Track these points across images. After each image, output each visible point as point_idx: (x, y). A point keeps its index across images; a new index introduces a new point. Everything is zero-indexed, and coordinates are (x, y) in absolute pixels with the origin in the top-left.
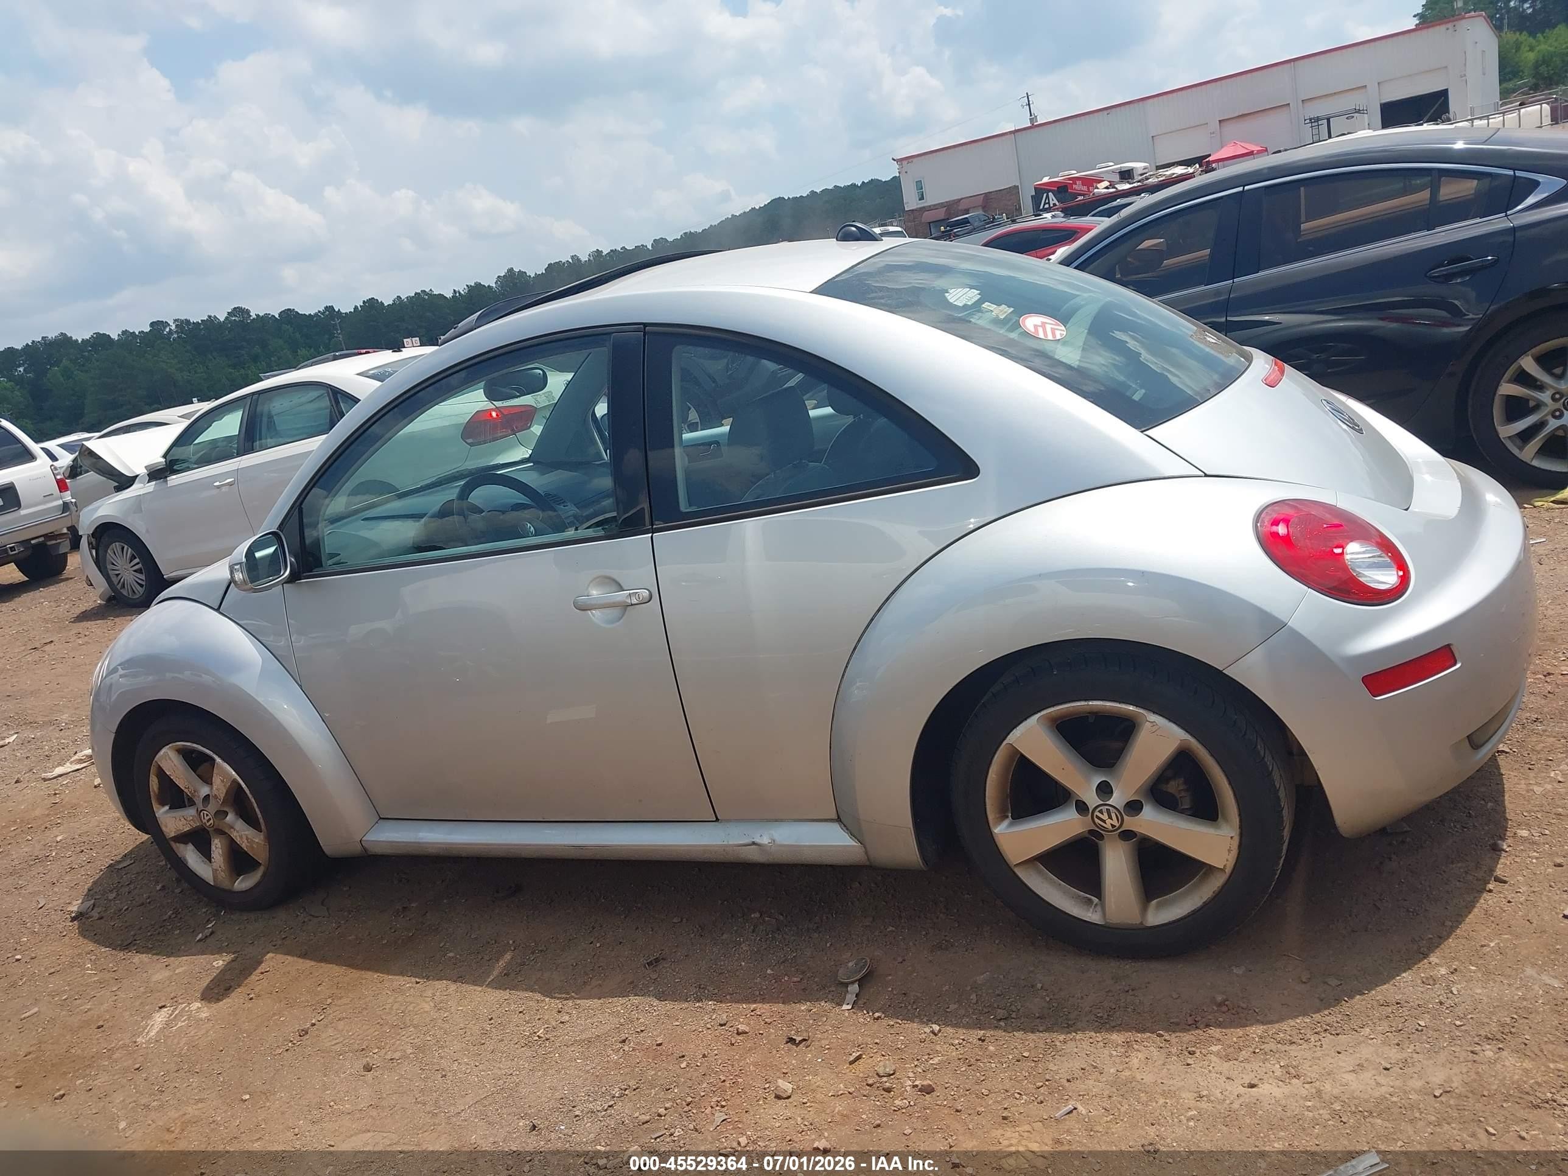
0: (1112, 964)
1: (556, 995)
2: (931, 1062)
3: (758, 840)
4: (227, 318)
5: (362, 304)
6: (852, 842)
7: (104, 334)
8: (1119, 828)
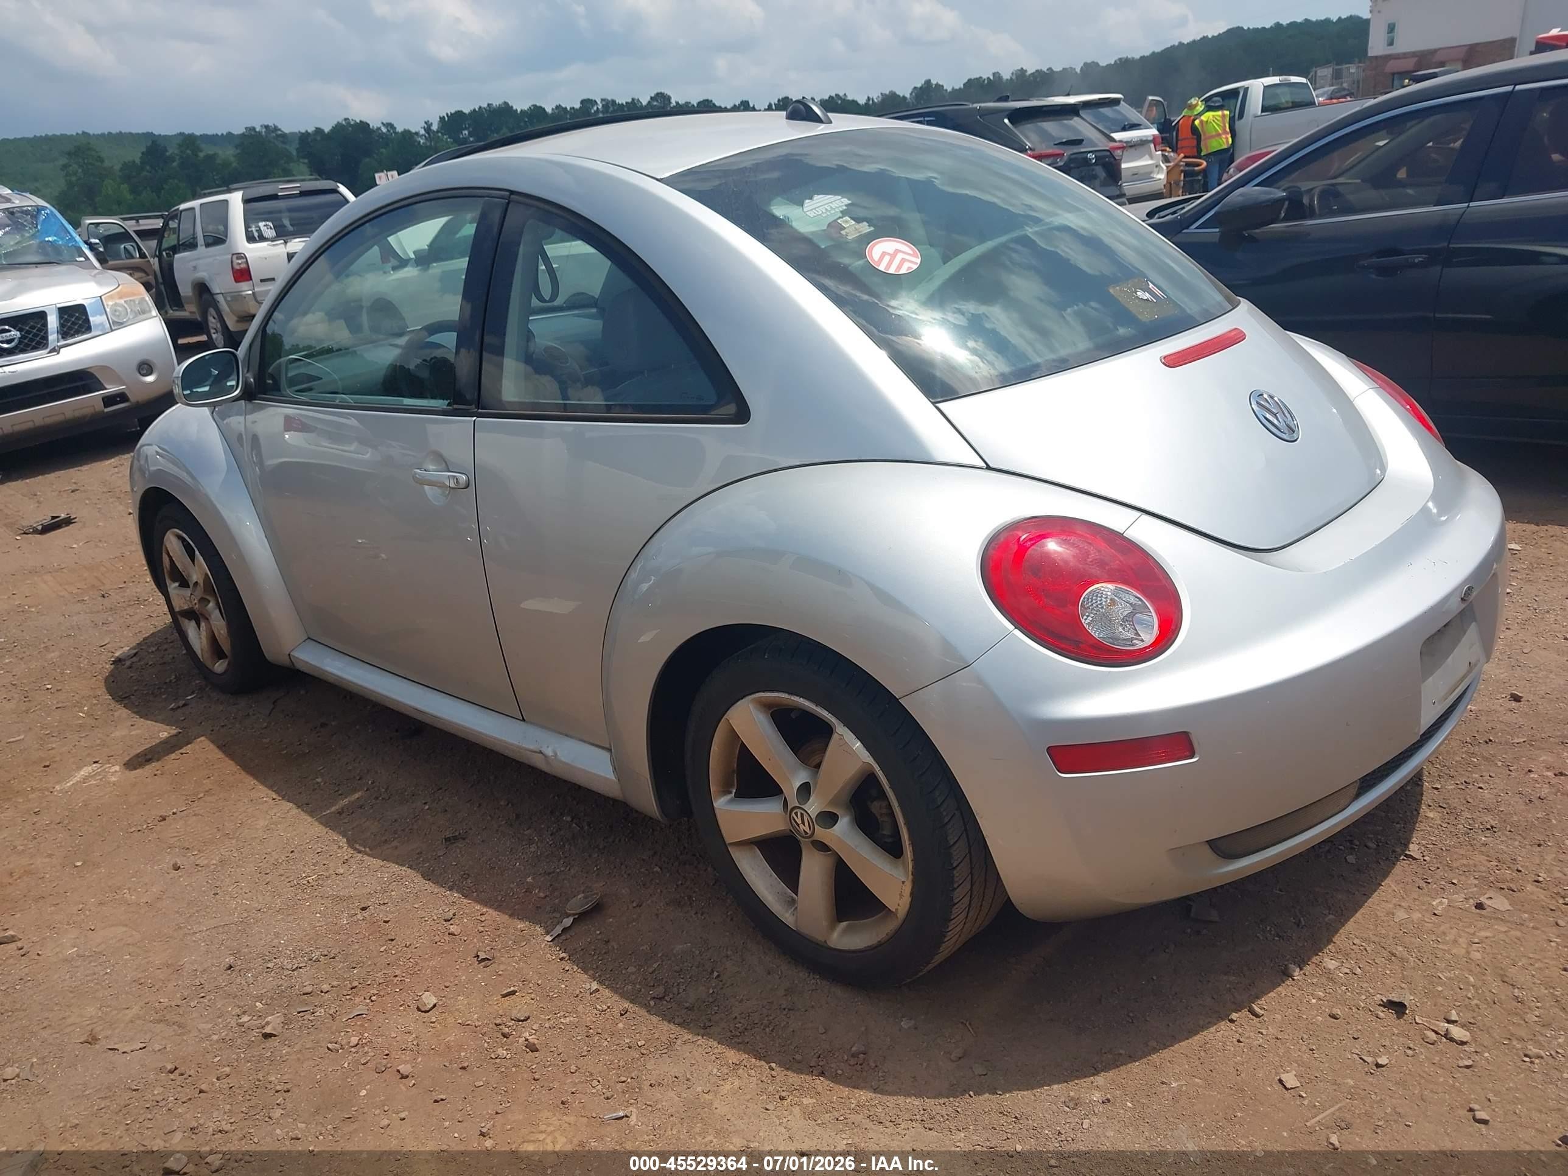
0: (801, 974)
1: (357, 846)
2: (562, 1020)
3: (544, 750)
4: (649, 102)
5: (776, 102)
6: (611, 776)
7: (541, 107)
8: (810, 837)
